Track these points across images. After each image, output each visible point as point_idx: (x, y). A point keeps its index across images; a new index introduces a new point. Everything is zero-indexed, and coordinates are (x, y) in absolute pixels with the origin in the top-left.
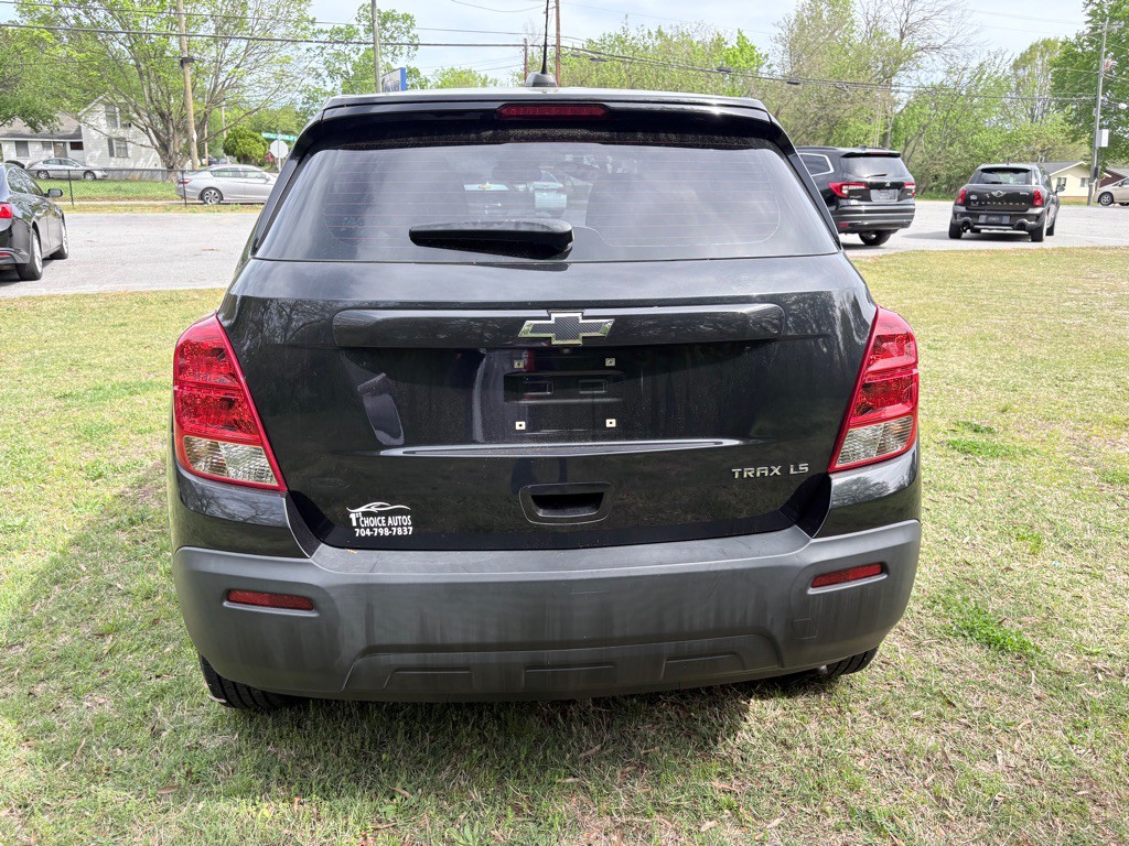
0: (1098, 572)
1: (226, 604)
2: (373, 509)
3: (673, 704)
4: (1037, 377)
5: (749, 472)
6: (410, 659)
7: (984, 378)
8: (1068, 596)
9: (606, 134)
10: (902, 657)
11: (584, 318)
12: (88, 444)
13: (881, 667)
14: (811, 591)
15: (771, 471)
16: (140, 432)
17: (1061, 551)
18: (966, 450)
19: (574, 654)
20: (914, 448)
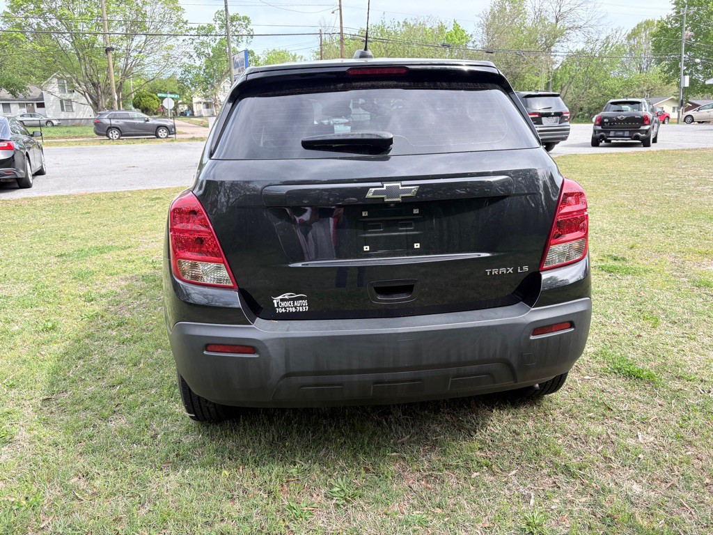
0: (693, 336)
1: (205, 352)
2: (286, 297)
3: (448, 414)
4: (651, 227)
5: (495, 271)
6: (310, 379)
7: (618, 229)
8: (676, 350)
9: (407, 84)
10: (579, 385)
11: (402, 186)
12: (81, 282)
13: (568, 391)
14: (532, 338)
15: (507, 270)
16: (111, 275)
17: (670, 325)
18: (610, 271)
19: (401, 375)
20: (586, 257)
